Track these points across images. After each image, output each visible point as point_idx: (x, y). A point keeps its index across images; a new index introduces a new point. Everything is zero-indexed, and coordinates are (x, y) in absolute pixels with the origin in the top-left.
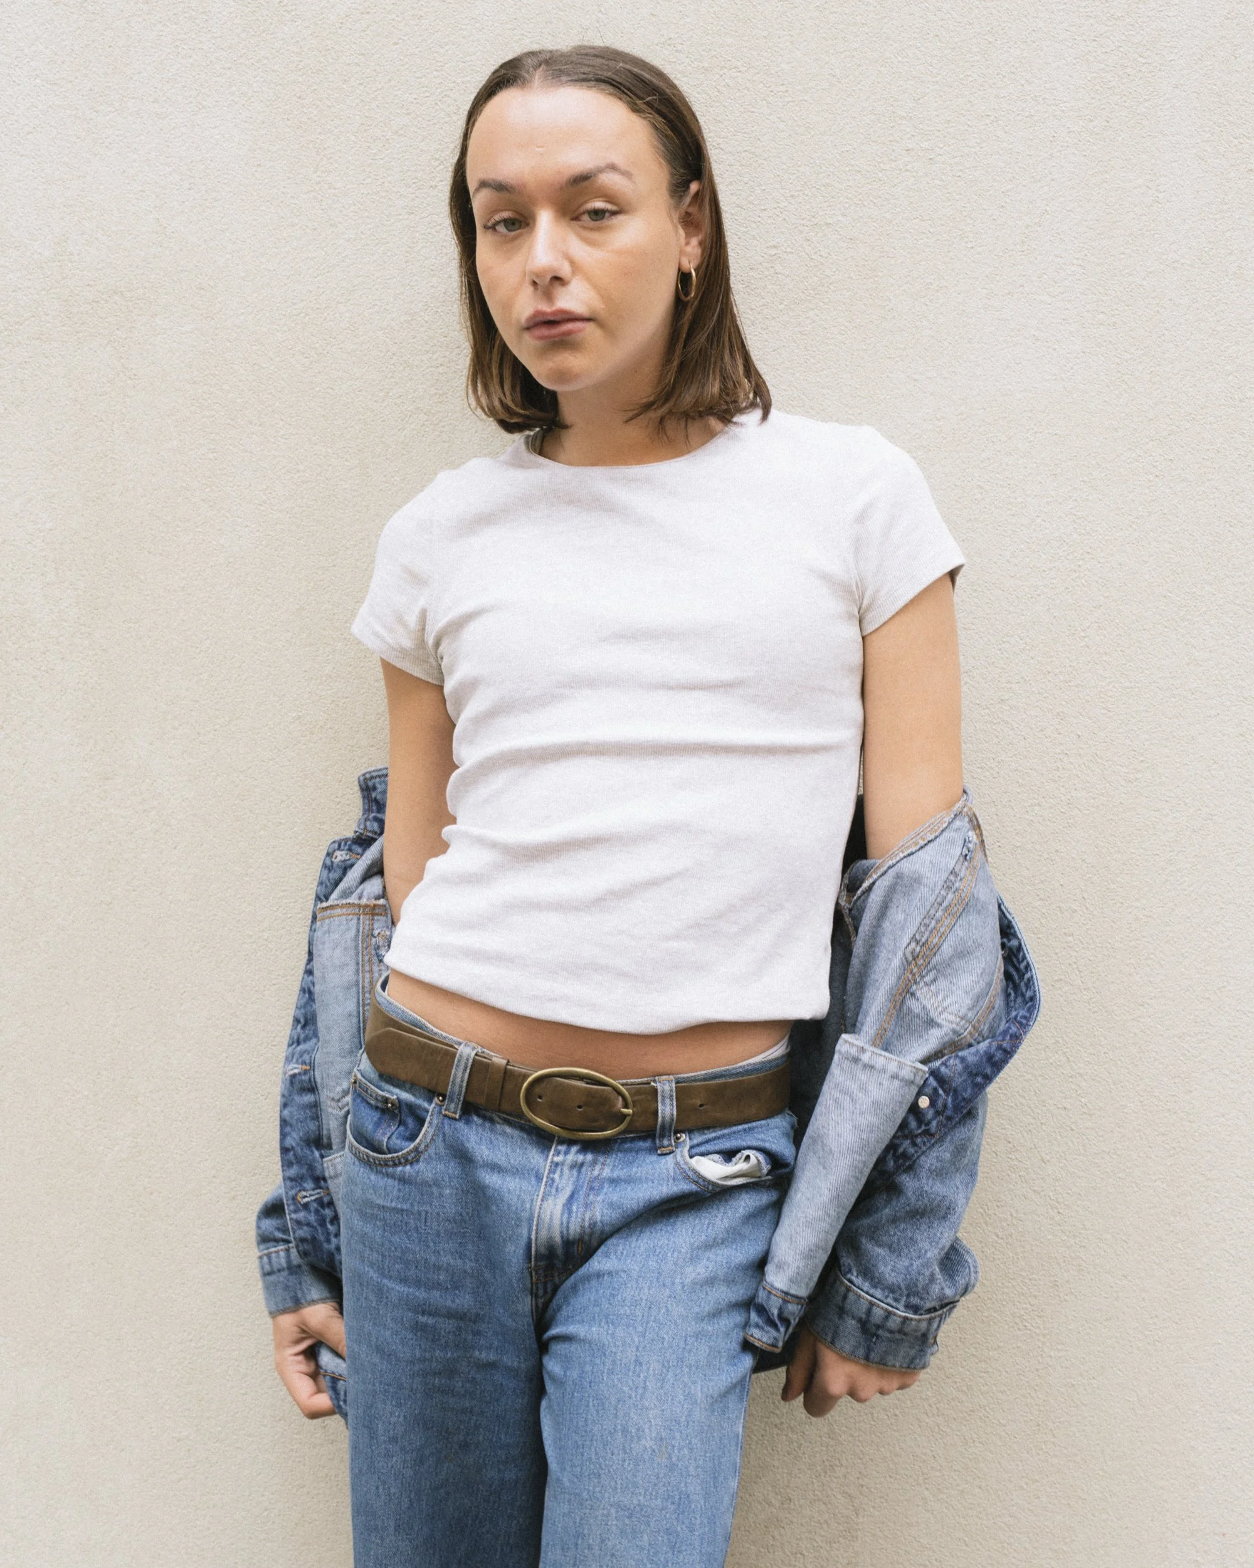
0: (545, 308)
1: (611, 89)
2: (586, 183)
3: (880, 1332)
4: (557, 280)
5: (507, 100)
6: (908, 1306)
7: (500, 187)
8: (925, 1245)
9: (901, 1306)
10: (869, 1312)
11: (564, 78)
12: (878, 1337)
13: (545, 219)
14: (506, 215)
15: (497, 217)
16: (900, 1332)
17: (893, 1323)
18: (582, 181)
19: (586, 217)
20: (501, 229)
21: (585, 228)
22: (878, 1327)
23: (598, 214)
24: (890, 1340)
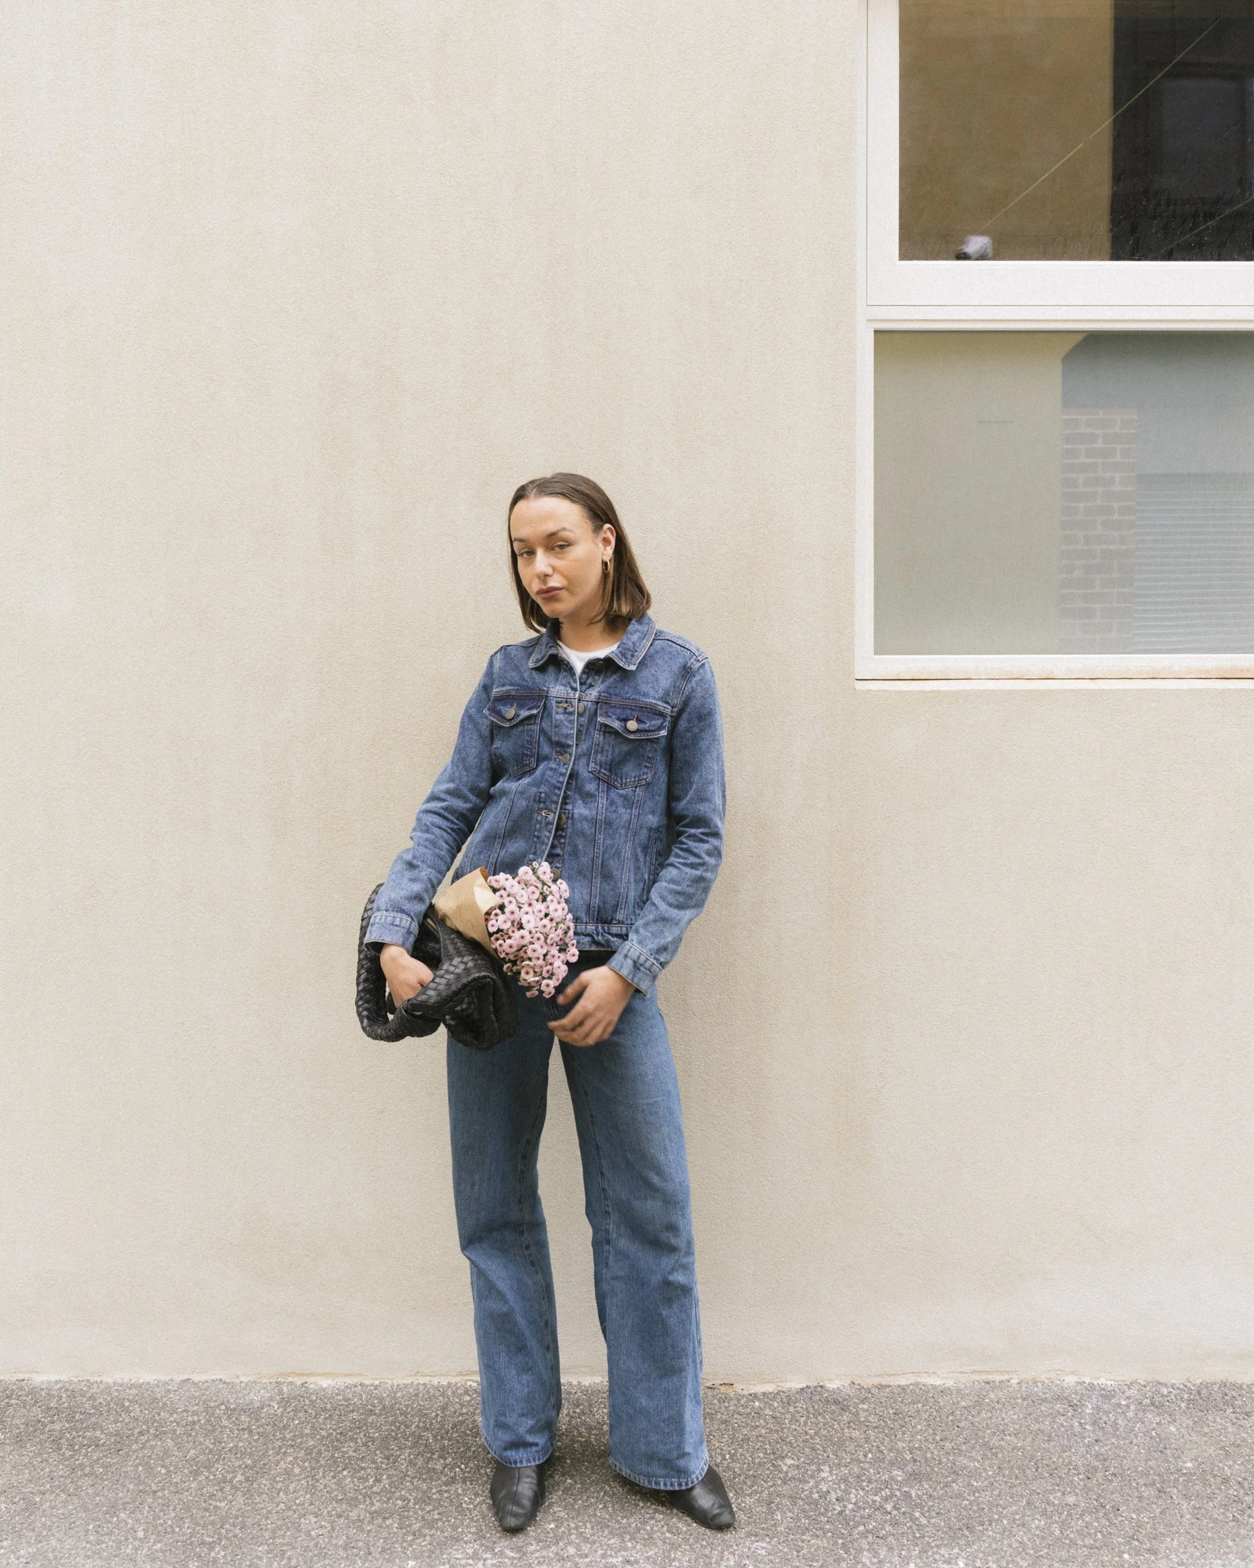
0: (544, 587)
1: (562, 497)
2: (554, 536)
3: (642, 968)
4: (546, 576)
5: (521, 505)
6: (655, 958)
7: (521, 540)
8: (667, 934)
9: (652, 957)
10: (639, 958)
11: (543, 494)
12: (639, 970)
13: (540, 553)
14: (527, 550)
15: (522, 552)
16: (649, 970)
17: (648, 965)
18: (552, 535)
19: (557, 549)
20: (525, 555)
21: (556, 553)
22: (641, 965)
23: (562, 547)
24: (644, 973)
